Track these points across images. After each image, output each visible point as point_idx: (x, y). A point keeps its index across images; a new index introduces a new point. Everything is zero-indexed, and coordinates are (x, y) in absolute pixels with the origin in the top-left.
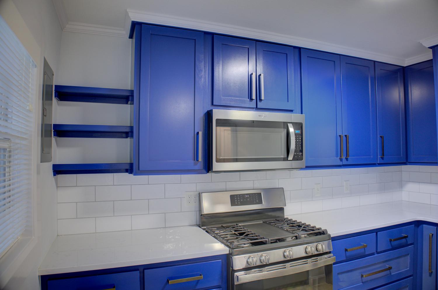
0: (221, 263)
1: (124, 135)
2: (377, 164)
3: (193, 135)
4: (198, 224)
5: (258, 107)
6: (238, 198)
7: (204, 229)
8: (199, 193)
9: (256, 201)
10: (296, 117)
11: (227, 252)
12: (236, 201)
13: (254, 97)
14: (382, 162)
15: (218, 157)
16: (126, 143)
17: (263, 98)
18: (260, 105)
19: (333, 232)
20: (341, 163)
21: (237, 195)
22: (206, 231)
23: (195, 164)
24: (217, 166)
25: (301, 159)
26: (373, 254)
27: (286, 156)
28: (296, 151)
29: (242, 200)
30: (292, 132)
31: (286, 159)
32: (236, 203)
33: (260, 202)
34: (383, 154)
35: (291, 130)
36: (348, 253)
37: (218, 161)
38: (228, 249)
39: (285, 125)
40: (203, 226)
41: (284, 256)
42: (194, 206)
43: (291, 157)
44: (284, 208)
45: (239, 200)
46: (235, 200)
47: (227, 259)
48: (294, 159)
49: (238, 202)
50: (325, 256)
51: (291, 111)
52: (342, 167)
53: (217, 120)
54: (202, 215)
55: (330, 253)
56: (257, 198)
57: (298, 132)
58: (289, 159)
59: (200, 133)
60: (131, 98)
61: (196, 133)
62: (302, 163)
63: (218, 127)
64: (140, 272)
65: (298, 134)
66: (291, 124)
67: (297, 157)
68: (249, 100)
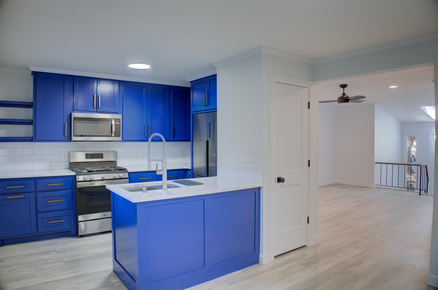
0: (72, 179)
1: (29, 124)
2: (171, 140)
5: (97, 111)
7: (71, 170)
8: (69, 153)
11: (75, 174)
13: (95, 107)
14: (173, 139)
15: (74, 134)
16: (31, 127)
17: (99, 107)
19: (130, 170)
20: (147, 139)
21: (89, 154)
23: (64, 137)
24: (74, 138)
25: (120, 137)
27: (111, 135)
28: (115, 132)
29: (92, 156)
30: (113, 124)
31: (111, 136)
33: (102, 158)
34: (174, 135)
35: (113, 122)
37: (74, 136)
38: (75, 173)
39: (110, 120)
41: (102, 178)
42: (66, 159)
43: (113, 135)
49: (89, 157)
50: (125, 180)
51: (117, 113)
53: (74, 118)
54: (70, 163)
55: (127, 178)
56: (101, 156)
57: (118, 123)
58: (112, 136)
59: (66, 123)
60: (32, 106)
61: (64, 123)
62: (120, 138)
63: (74, 121)
64: (34, 181)
65: (118, 124)
66: (114, 120)
67: (117, 135)
68: (92, 108)
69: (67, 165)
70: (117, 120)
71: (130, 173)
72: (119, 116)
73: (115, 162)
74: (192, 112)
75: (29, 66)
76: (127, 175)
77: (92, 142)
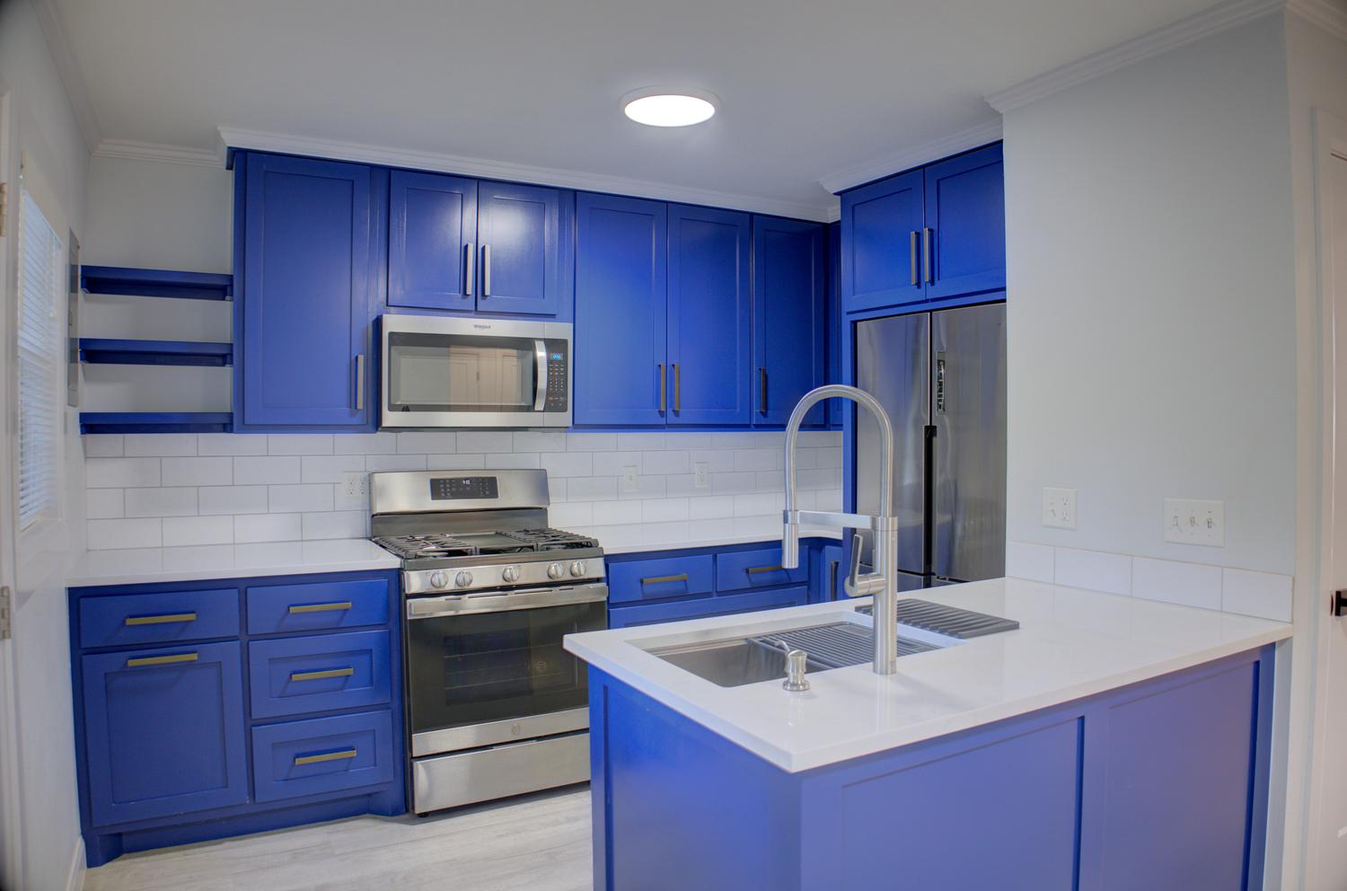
0: (386, 585)
1: (220, 360)
2: (753, 427)
3: (348, 362)
4: (369, 536)
5: (479, 309)
6: (448, 485)
7: (376, 542)
8: (369, 475)
9: (484, 493)
11: (397, 565)
12: (443, 490)
13: (469, 291)
14: (763, 421)
15: (393, 402)
16: (224, 375)
17: (487, 292)
18: (482, 305)
20: (663, 421)
21: (444, 480)
22: (381, 546)
23: (351, 415)
24: (390, 418)
25: (566, 410)
26: (708, 595)
27: (531, 404)
28: (549, 394)
29: (454, 489)
30: (541, 357)
31: (530, 408)
32: (443, 495)
33: (494, 494)
34: (766, 406)
35: (541, 354)
37: (392, 408)
38: (399, 560)
39: (530, 343)
40: (374, 537)
41: (504, 578)
42: (358, 499)
43: (540, 405)
44: (546, 509)
45: (448, 490)
46: (439, 488)
47: (397, 576)
48: (548, 408)
49: (446, 492)
51: (552, 316)
52: (667, 429)
53: (391, 334)
54: (373, 516)
55: (598, 580)
56: (487, 486)
57: (558, 357)
58: (536, 409)
59: (361, 358)
60: (229, 289)
61: (353, 358)
62: (565, 418)
63: (393, 348)
64: (239, 592)
65: (559, 362)
66: (542, 343)
67: (554, 406)
68: (460, 295)
69: (361, 524)
70: (553, 345)
71: (609, 560)
72: (562, 330)
73: (541, 512)
74: (848, 313)
75: (219, 128)
76: (596, 568)
77: (453, 434)
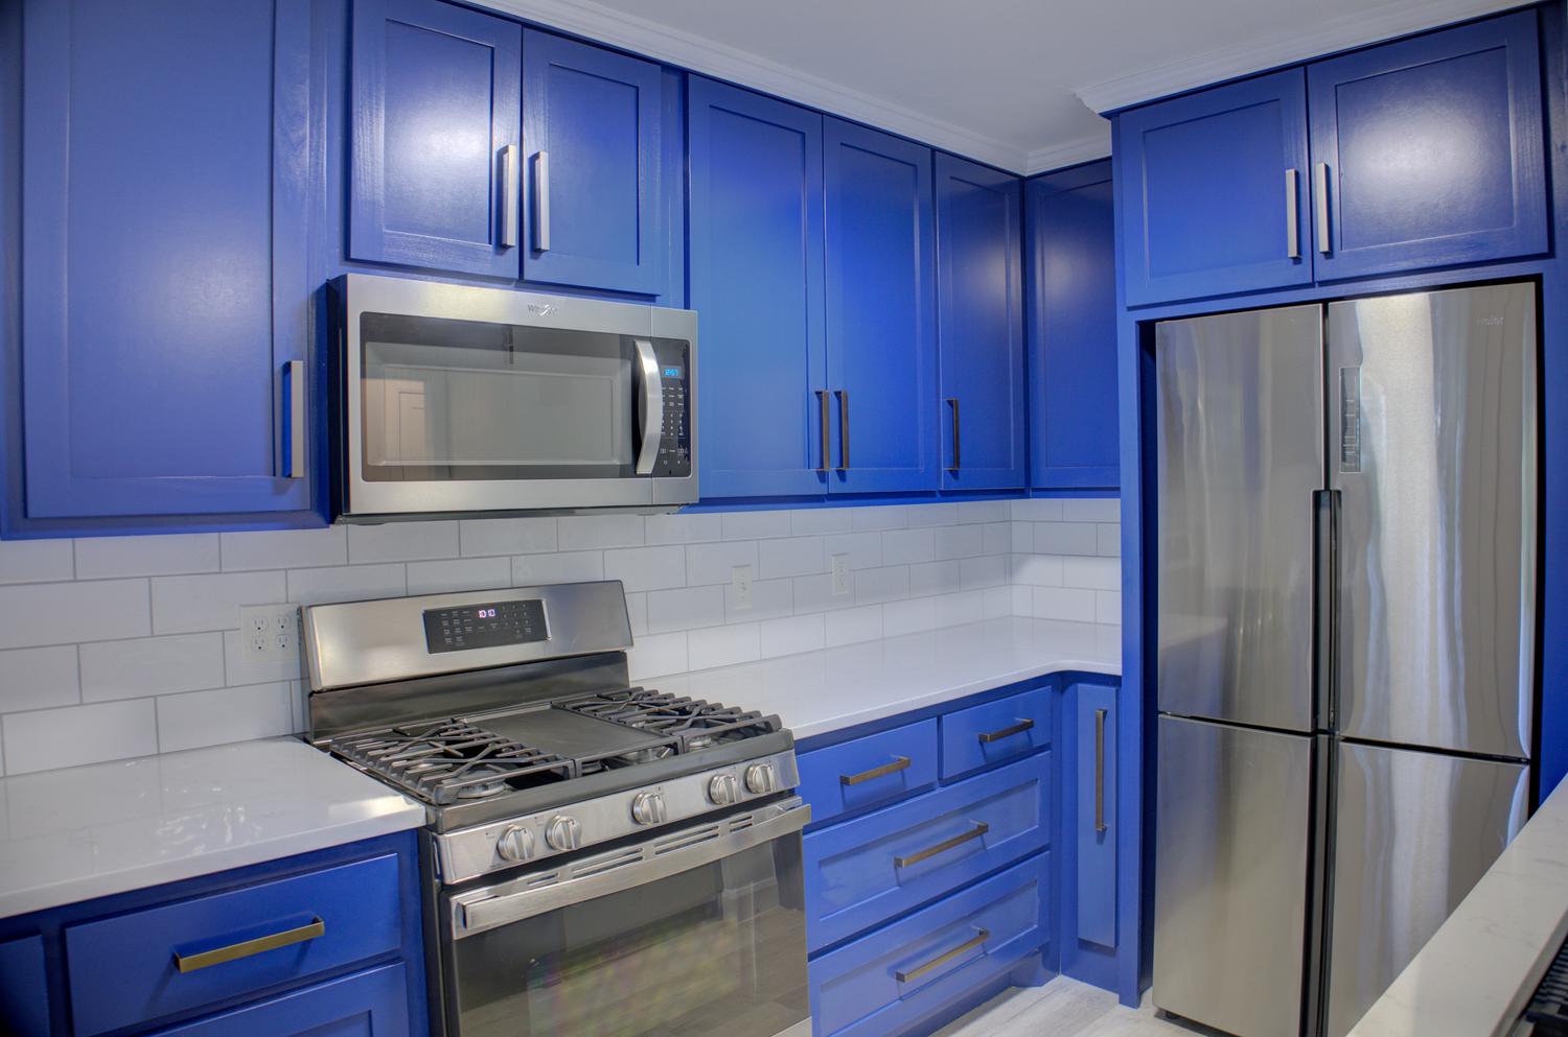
0: (395, 866)
2: (938, 495)
3: (268, 375)
4: (299, 729)
5: (527, 276)
6: (456, 622)
8: (300, 611)
9: (522, 631)
10: (667, 320)
11: (420, 822)
12: (447, 632)
13: (511, 238)
14: (953, 484)
15: (370, 462)
17: (544, 243)
18: (533, 270)
20: (821, 489)
22: (335, 755)
23: (279, 491)
24: (365, 495)
25: (687, 473)
26: (928, 788)
27: (629, 460)
28: (664, 442)
29: (469, 629)
30: (652, 377)
31: (630, 471)
32: (448, 640)
33: (539, 634)
34: (957, 461)
35: (650, 366)
36: (852, 792)
37: (372, 474)
39: (627, 348)
40: (318, 735)
41: (634, 818)
42: (279, 659)
43: (646, 464)
44: (625, 654)
45: (458, 631)
46: (441, 628)
47: (420, 846)
48: (660, 471)
49: (453, 636)
50: (777, 806)
51: (650, 298)
52: (827, 503)
53: (366, 318)
54: (311, 694)
55: (789, 795)
56: (523, 620)
57: (676, 373)
58: (640, 470)
59: (298, 369)
61: (278, 367)
62: (687, 487)
63: (368, 345)
65: (676, 382)
66: (649, 345)
67: (673, 464)
68: (491, 248)
70: (665, 351)
71: (805, 746)
73: (617, 659)
74: (1130, 309)
